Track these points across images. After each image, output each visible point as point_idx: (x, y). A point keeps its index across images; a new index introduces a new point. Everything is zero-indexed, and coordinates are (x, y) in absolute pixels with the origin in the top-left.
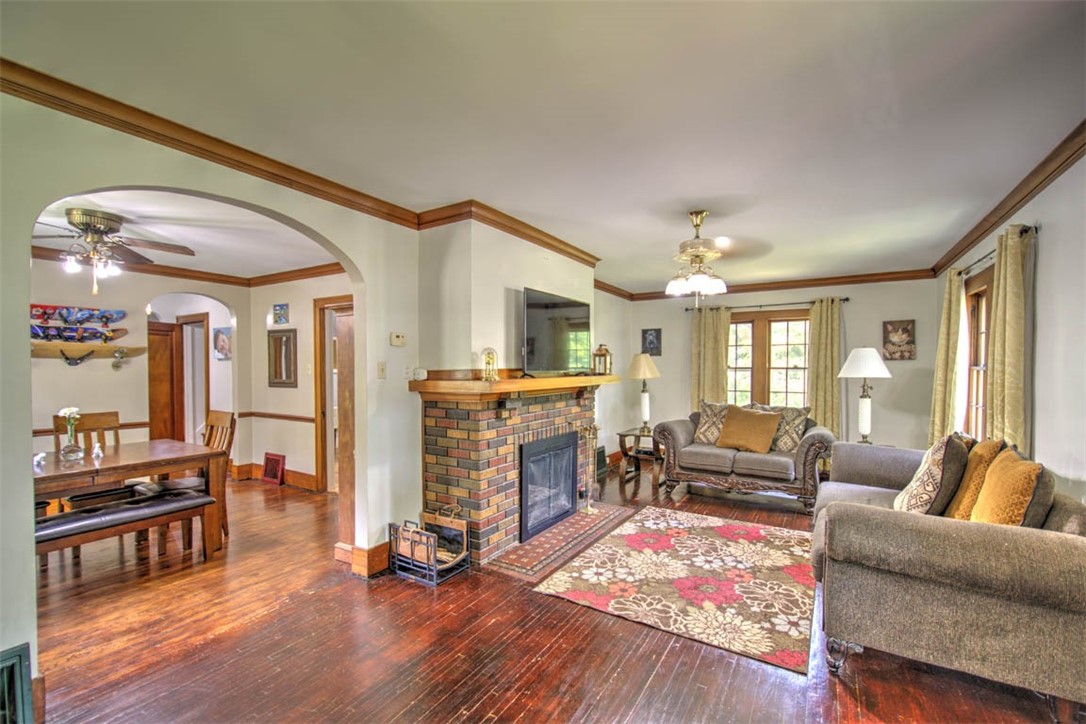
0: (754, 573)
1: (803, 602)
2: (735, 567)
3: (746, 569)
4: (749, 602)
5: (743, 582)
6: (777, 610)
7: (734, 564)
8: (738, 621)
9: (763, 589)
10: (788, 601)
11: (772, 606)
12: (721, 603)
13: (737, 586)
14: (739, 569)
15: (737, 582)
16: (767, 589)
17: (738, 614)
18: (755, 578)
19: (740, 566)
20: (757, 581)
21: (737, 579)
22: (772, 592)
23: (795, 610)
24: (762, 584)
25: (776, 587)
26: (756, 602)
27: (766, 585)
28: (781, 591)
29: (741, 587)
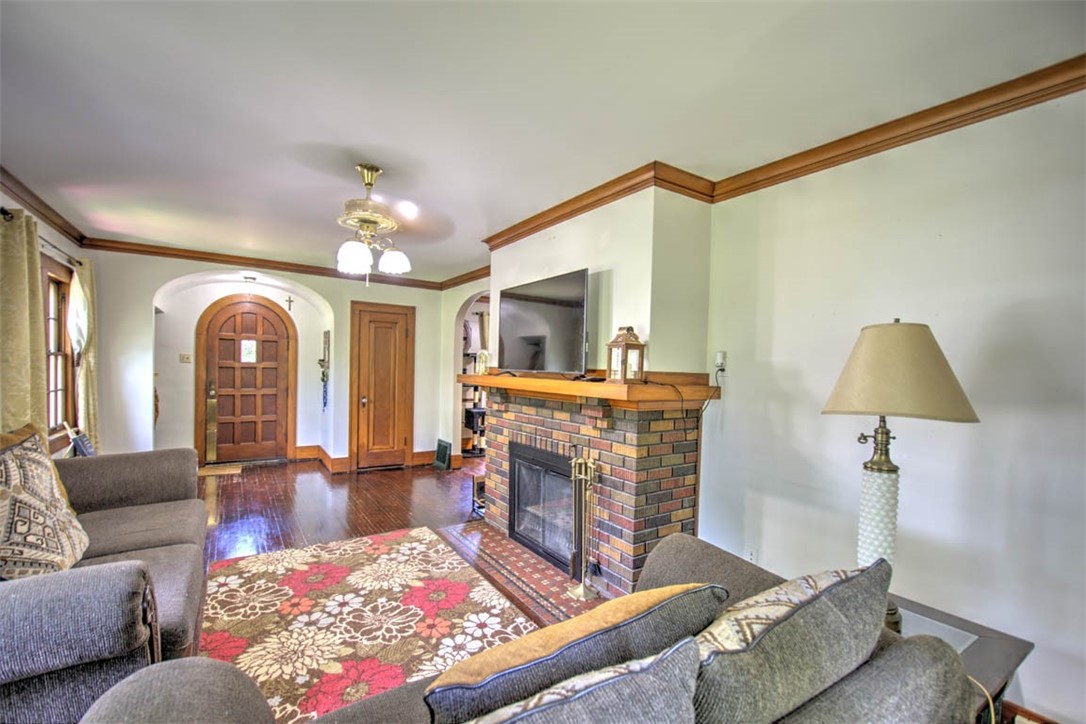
0: (282, 617)
1: (216, 608)
2: (309, 613)
3: (295, 619)
4: (270, 585)
5: (287, 600)
6: (241, 590)
7: (314, 617)
8: (271, 569)
9: (262, 602)
10: (232, 603)
11: (247, 591)
12: (293, 574)
13: (291, 593)
14: (302, 614)
15: (293, 597)
16: (258, 605)
17: (274, 573)
18: (277, 611)
19: (305, 618)
20: (273, 609)
21: (296, 600)
22: (251, 604)
23: (223, 597)
24: (266, 608)
25: (249, 612)
26: (263, 587)
27: (261, 608)
28: (242, 610)
29: (286, 594)
